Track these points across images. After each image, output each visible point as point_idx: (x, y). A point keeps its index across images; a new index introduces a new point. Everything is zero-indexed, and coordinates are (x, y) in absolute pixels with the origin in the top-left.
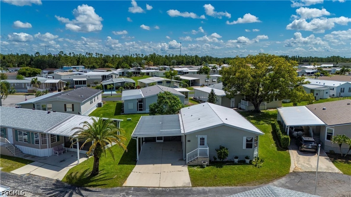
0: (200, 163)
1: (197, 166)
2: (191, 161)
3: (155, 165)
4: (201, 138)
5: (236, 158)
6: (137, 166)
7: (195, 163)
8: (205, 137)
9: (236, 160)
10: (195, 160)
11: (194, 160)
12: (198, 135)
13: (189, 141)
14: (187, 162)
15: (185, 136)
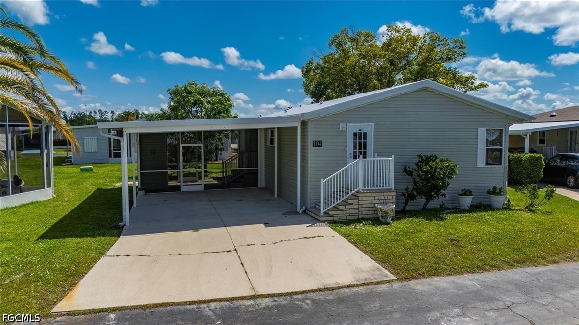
0: (365, 212)
1: (358, 221)
2: (336, 208)
3: (202, 231)
4: (355, 134)
5: (467, 193)
6: (123, 239)
7: (352, 211)
8: (369, 128)
9: (467, 201)
10: (350, 201)
11: (345, 202)
12: (346, 122)
13: (317, 144)
14: (322, 211)
15: (304, 124)
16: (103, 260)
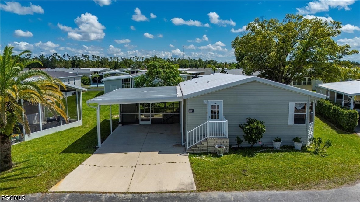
0: (211, 149)
1: (206, 153)
2: (195, 146)
3: (129, 154)
4: (212, 106)
7: (203, 148)
8: (220, 103)
10: (203, 143)
11: (201, 143)
12: (207, 100)
13: (191, 111)
14: (188, 147)
15: (185, 101)
16: (80, 166)
